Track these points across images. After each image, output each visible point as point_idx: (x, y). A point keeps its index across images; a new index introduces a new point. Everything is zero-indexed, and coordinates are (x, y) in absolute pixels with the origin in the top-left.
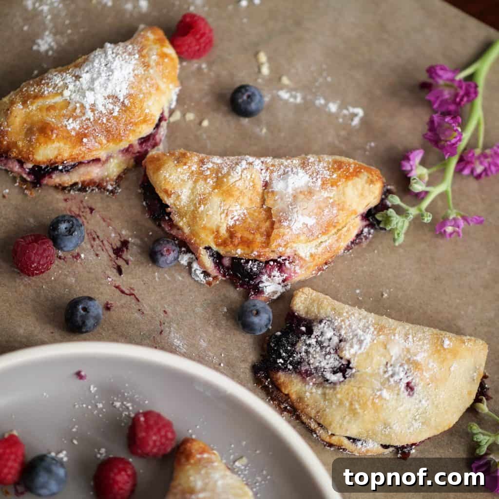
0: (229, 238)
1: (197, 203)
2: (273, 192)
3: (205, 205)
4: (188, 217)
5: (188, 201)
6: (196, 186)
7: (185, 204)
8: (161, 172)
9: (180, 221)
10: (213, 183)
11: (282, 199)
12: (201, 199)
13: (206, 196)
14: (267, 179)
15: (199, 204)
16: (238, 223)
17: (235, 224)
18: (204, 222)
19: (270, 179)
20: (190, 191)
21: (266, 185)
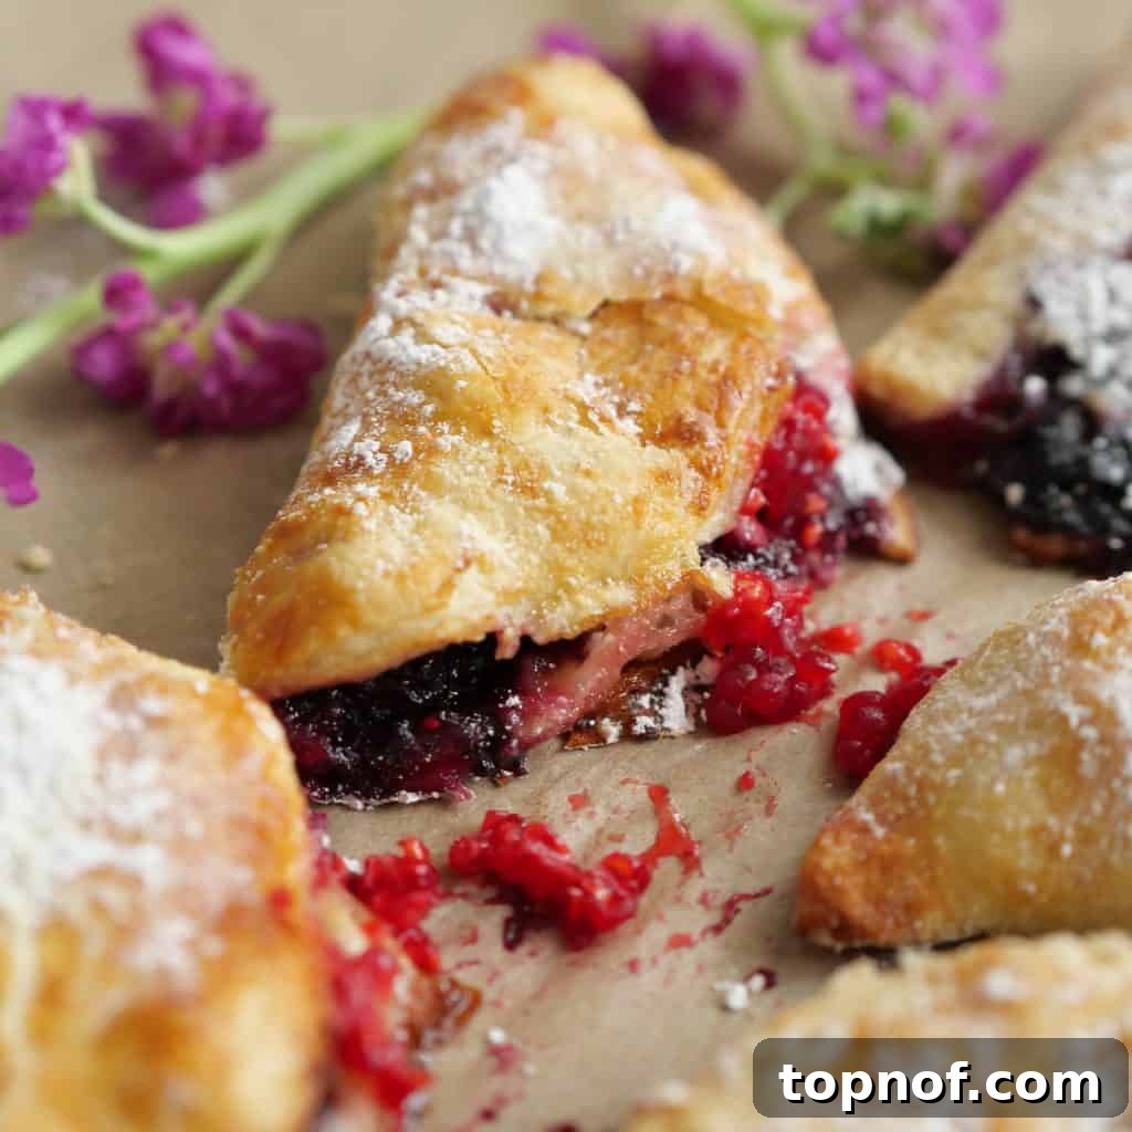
0: (692, 452)
1: (530, 502)
2: (540, 279)
3: (545, 471)
4: (571, 562)
5: (508, 540)
6: (454, 489)
7: (515, 555)
8: (360, 585)
9: (578, 606)
10: (458, 432)
11: (578, 258)
12: (514, 483)
13: (508, 463)
14: (480, 290)
15: (535, 496)
16: (634, 406)
17: (639, 414)
18: (619, 499)
19: (481, 279)
20: (470, 516)
21: (500, 303)
